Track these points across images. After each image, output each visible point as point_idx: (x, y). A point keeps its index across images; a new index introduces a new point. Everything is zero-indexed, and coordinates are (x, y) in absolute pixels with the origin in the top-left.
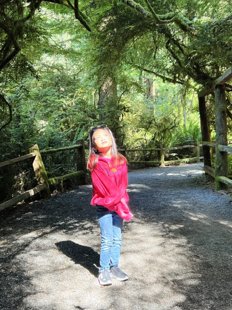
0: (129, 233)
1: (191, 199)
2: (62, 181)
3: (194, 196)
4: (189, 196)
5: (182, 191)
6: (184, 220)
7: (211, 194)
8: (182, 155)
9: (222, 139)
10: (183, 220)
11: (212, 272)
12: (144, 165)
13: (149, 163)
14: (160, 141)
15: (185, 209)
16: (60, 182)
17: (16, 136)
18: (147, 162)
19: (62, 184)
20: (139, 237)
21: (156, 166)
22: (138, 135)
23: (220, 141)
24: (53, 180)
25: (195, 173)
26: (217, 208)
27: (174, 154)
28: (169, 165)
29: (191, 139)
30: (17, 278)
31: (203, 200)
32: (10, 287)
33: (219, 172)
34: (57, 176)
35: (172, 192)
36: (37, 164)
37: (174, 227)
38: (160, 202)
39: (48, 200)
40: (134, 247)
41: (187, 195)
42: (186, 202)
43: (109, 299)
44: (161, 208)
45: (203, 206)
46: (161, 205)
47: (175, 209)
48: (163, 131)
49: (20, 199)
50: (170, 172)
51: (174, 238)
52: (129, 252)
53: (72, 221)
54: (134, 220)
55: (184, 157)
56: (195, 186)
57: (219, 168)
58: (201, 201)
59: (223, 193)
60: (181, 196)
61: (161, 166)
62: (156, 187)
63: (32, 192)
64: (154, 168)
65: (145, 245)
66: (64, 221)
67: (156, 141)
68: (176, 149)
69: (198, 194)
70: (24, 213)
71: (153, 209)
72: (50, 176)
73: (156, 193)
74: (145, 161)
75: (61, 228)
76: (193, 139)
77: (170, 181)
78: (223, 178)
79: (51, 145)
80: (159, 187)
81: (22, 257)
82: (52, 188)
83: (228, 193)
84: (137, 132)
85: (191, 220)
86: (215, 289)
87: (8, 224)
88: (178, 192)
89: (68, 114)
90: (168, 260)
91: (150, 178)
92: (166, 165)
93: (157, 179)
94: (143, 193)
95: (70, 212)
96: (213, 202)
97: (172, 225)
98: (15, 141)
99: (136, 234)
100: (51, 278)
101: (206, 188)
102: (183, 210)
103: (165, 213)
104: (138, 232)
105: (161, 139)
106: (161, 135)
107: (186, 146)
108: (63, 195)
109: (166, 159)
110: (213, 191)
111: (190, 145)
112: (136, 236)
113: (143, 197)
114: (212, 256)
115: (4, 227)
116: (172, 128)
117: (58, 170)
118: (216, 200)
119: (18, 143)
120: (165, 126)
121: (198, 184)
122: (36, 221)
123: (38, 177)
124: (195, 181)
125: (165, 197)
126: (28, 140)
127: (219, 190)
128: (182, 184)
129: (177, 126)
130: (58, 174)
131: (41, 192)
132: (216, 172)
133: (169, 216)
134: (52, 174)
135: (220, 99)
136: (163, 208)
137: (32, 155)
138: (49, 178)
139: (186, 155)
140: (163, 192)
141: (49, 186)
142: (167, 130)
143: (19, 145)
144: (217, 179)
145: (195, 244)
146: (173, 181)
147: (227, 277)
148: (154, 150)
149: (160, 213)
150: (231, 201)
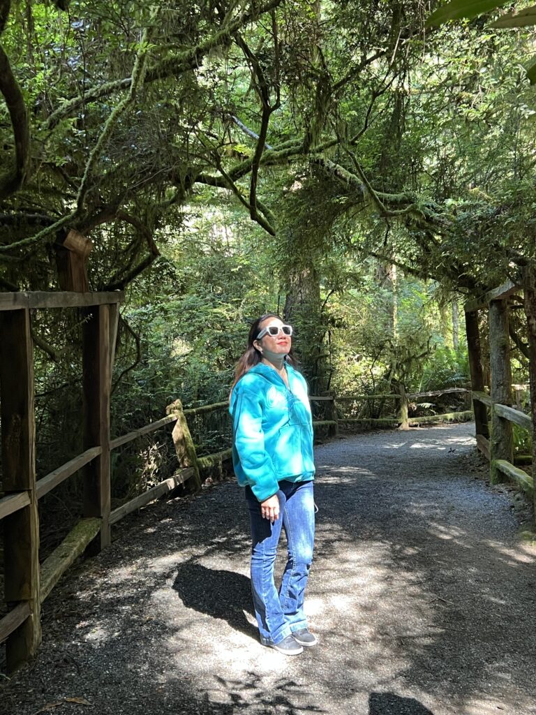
0: (333, 559)
1: (445, 500)
2: (220, 462)
3: (451, 495)
4: (442, 493)
5: (433, 484)
6: (429, 538)
7: (483, 491)
8: (442, 405)
9: (501, 394)
10: (427, 540)
11: (463, 626)
12: (369, 427)
13: (378, 423)
14: (400, 379)
15: (432, 519)
16: (217, 464)
17: (142, 382)
18: (375, 420)
19: (220, 467)
20: (351, 567)
21: (391, 427)
22: (359, 367)
23: (498, 397)
24: (206, 461)
25: (463, 444)
26: (487, 518)
27: (427, 405)
28: (416, 426)
29: (461, 376)
30: (159, 629)
31: (466, 502)
32: (150, 643)
33: (496, 453)
34: (211, 453)
35: (415, 485)
36: (179, 432)
37: (410, 551)
38: (390, 505)
39: (197, 497)
40: (341, 583)
41: (439, 492)
42: (437, 505)
43: (300, 664)
44: (392, 516)
45: (463, 514)
46: (391, 511)
47: (416, 519)
48: (406, 361)
49: (152, 497)
50: (418, 442)
51: (408, 569)
52: (333, 591)
53: (239, 537)
54: (344, 538)
55: (446, 409)
56: (457, 474)
57: (497, 444)
58: (462, 505)
59: (502, 489)
60: (428, 495)
61: (400, 428)
62: (387, 473)
63: (171, 483)
64: (388, 432)
65: (357, 580)
66: (227, 536)
67: (394, 380)
68: (430, 395)
69: (459, 492)
70: (160, 520)
71: (378, 517)
72: (200, 452)
73: (385, 486)
74: (370, 419)
75: (221, 547)
76: (464, 376)
77: (414, 460)
78: (504, 464)
79: (202, 395)
80: (391, 474)
81: (164, 596)
82: (204, 473)
83: (510, 491)
84: (358, 361)
85: (441, 539)
86: (463, 653)
87: (134, 538)
88: (425, 484)
89: (229, 336)
90: (395, 606)
91: (379, 453)
92: (410, 426)
93: (392, 457)
94: (362, 487)
95: (236, 519)
96: (483, 507)
97: (407, 548)
98: (140, 390)
99: (345, 561)
100: (211, 629)
101: (476, 478)
102: (428, 522)
103: (397, 525)
104: (349, 558)
105: (403, 376)
106: (402, 367)
107: (449, 390)
108: (224, 487)
109: (412, 414)
110: (487, 486)
111: (458, 386)
112: (346, 565)
113: (362, 494)
114: (467, 601)
115: (129, 544)
116: (423, 356)
117: (214, 441)
118: (488, 502)
119: (145, 394)
120: (409, 352)
121: (465, 469)
122: (180, 534)
123: (180, 455)
124: (460, 462)
125: (400, 496)
126: (163, 390)
127: (497, 484)
128: (436, 468)
129: (431, 351)
130: (214, 448)
131: (186, 482)
132: (491, 451)
133: (404, 532)
134: (204, 448)
135: (498, 324)
136: (395, 517)
137: (171, 418)
138: (199, 457)
139: (451, 407)
140: (398, 485)
141: (200, 471)
142: (413, 361)
143: (148, 399)
144: (494, 465)
145: (442, 581)
146: (420, 461)
147: (486, 636)
148: (388, 398)
149: (388, 525)
150: (513, 507)
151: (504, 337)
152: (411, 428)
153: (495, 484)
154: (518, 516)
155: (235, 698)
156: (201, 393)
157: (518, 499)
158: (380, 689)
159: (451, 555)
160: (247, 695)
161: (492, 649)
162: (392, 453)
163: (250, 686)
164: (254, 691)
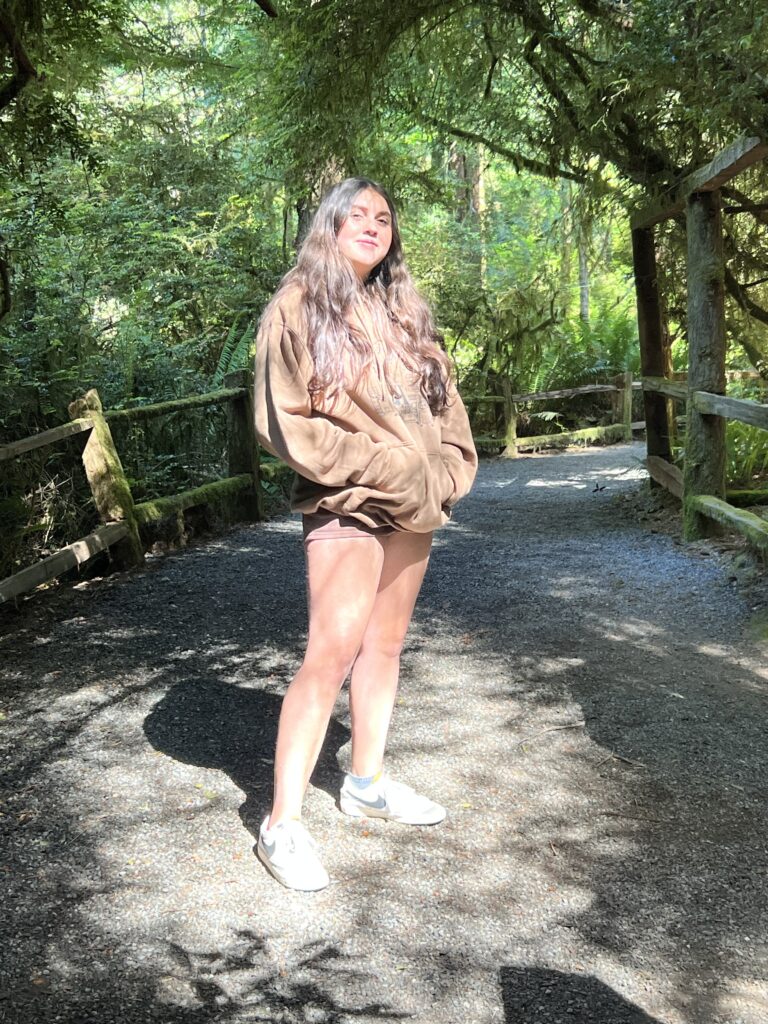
0: (406, 685)
1: (604, 571)
2: (181, 512)
3: (615, 562)
4: (597, 559)
5: (575, 543)
6: (582, 640)
7: (670, 553)
8: (572, 416)
9: (707, 372)
10: (579, 643)
11: (672, 813)
14: (502, 370)
15: (586, 605)
16: (175, 515)
17: (22, 360)
19: (179, 521)
20: (437, 699)
21: (490, 453)
23: (701, 379)
24: (152, 510)
25: (616, 478)
26: (687, 602)
27: (550, 415)
28: (530, 451)
29: (606, 364)
30: (45, 839)
31: (644, 574)
32: (23, 871)
33: (695, 482)
34: (163, 495)
35: (544, 545)
36: (96, 457)
37: (550, 666)
38: (503, 581)
39: (135, 576)
40: (423, 733)
41: (592, 556)
42: (590, 581)
43: (344, 905)
44: (508, 602)
45: (642, 595)
46: (507, 593)
47: (555, 606)
48: (513, 338)
49: (42, 575)
50: (537, 476)
51: (549, 702)
52: (406, 749)
53: (218, 647)
54: (421, 644)
55: (580, 423)
56: (617, 526)
57: (698, 467)
58: (637, 578)
59: (706, 548)
60: (572, 562)
61: (504, 455)
62: (491, 527)
63: (81, 551)
65: (457, 727)
66: (193, 647)
67: (491, 372)
68: (556, 397)
69: (627, 555)
70: (59, 621)
71: (483, 605)
72: (139, 494)
73: (490, 550)
75: (182, 670)
76: (612, 364)
77: (535, 506)
78: (711, 503)
79: (141, 388)
80: (498, 528)
81: (60, 769)
82: (150, 533)
83: (723, 551)
85: (606, 641)
86: (681, 870)
88: (562, 545)
89: (194, 282)
90: (532, 775)
92: (522, 452)
93: (494, 502)
95: (210, 615)
96: (677, 581)
97: (544, 661)
98: (19, 375)
99: (427, 689)
100: (156, 836)
101: (653, 532)
102: (578, 610)
103: (520, 617)
104: (433, 682)
105: (507, 365)
106: (506, 351)
107: (587, 388)
108: (187, 557)
109: (522, 432)
110: (678, 544)
111: (602, 382)
112: (429, 697)
113: (448, 564)
116: (542, 327)
117: (168, 474)
118: (685, 573)
119: (30, 383)
120: (518, 322)
121: (628, 517)
122: (101, 647)
123: (102, 497)
124: (618, 506)
125: (520, 565)
126: (64, 375)
127: (696, 539)
128: (575, 517)
129: (558, 319)
130: (168, 487)
131: (113, 548)
132: (686, 480)
133: (534, 630)
134: (148, 486)
135: (703, 240)
136: (514, 603)
137: (79, 424)
138: (138, 503)
139: (588, 418)
140: (514, 548)
141: (139, 526)
142: (526, 335)
143: (35, 392)
144: (690, 505)
145: (619, 722)
146: (544, 506)
147: (721, 831)
148: (482, 401)
149: (503, 618)
150: (734, 579)
151: (714, 264)
152: (522, 455)
153: (692, 541)
154: (747, 595)
155: (207, 991)
156: (141, 384)
157: (742, 565)
158: (518, 958)
159: (628, 672)
160: (232, 984)
161: (738, 860)
162: (493, 495)
163: (242, 963)
164: (246, 975)
